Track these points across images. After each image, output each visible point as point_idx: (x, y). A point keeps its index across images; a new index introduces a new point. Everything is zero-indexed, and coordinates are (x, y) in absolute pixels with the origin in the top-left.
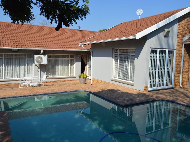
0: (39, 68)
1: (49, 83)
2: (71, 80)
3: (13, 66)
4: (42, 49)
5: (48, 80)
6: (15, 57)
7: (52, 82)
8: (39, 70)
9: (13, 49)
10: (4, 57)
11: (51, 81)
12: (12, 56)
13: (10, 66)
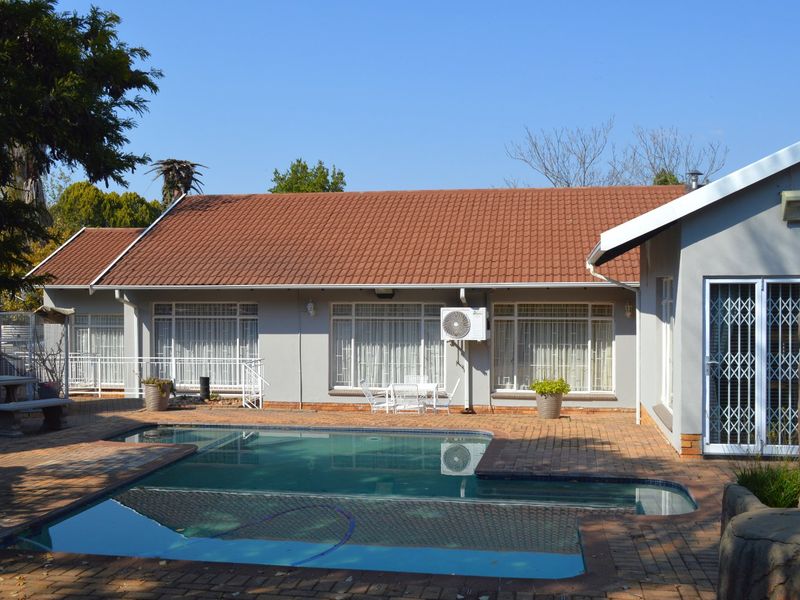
0: (463, 354)
1: (504, 412)
2: (594, 411)
3: (382, 347)
4: (462, 287)
5: (497, 403)
6: (390, 315)
7: (515, 413)
8: (466, 364)
9: (378, 289)
10: (357, 315)
11: (510, 408)
12: (380, 311)
13: (374, 345)
